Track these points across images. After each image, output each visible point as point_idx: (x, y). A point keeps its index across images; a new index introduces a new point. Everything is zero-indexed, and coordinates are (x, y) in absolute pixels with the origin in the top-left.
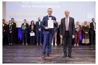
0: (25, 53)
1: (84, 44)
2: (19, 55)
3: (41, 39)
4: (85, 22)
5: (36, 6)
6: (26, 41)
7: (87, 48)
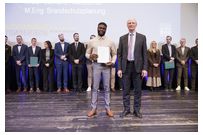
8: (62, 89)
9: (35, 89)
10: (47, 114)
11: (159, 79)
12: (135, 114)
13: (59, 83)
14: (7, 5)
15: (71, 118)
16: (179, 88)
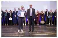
8: (15, 25)
9: (7, 25)
12: (33, 31)
13: (14, 23)
16: (49, 24)
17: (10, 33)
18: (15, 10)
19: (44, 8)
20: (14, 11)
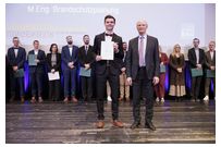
0: (36, 121)
1: (174, 98)
2: (20, 126)
3: (73, 87)
4: (176, 48)
5: (63, 10)
6: (39, 92)
7: (182, 106)
10: (52, 126)
11: (183, 88)
14: (8, 6)
15: (79, 131)
17: (52, 132)
18: (70, 43)
19: (183, 34)
20: (67, 47)
